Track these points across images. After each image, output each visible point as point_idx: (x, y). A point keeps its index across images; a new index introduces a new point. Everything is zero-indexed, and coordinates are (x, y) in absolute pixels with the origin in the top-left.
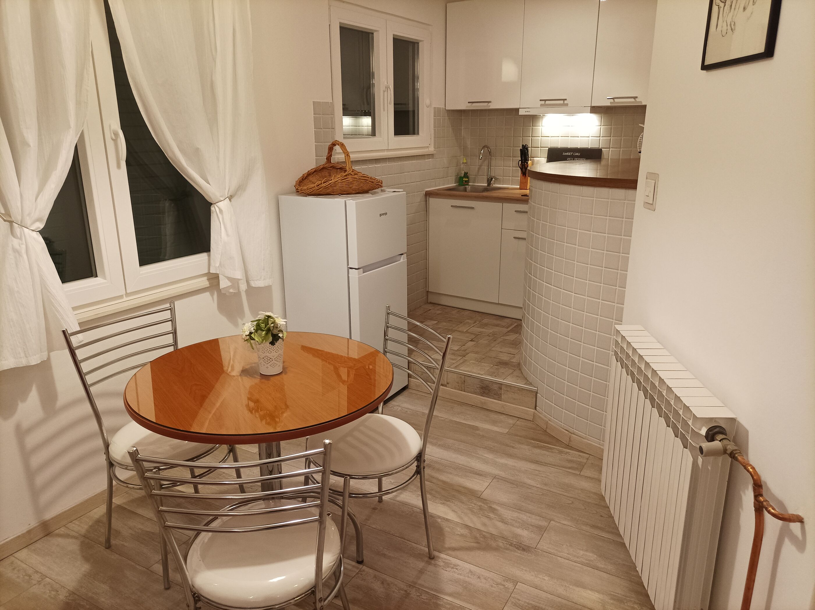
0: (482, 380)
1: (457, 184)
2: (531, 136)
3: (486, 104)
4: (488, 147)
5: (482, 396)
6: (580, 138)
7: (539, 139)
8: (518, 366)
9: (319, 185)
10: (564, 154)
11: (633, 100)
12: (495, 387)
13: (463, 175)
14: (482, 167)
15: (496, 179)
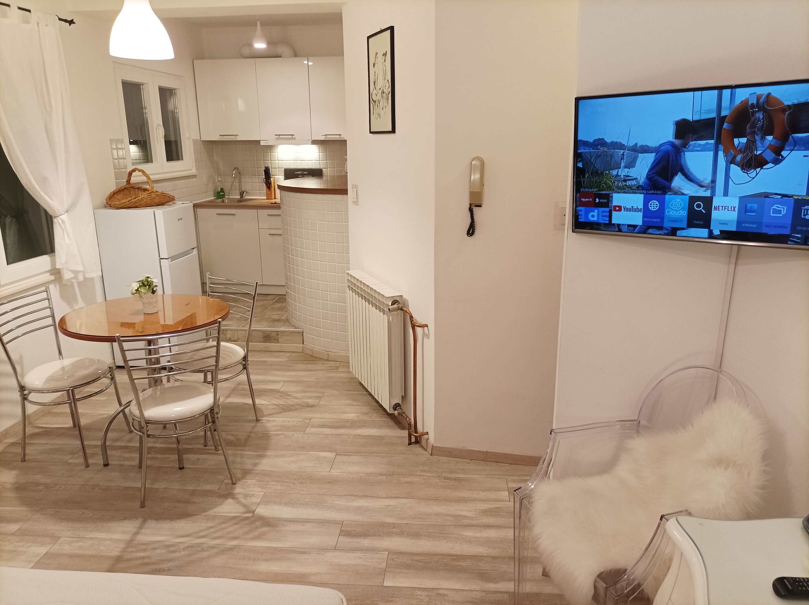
0: (264, 332)
1: (215, 197)
2: (270, 160)
3: (234, 137)
4: (238, 169)
5: (265, 343)
6: (306, 161)
7: (276, 162)
8: (287, 320)
9: (130, 201)
10: (296, 173)
11: (338, 136)
12: (274, 334)
13: (219, 190)
14: (234, 184)
15: (247, 192)
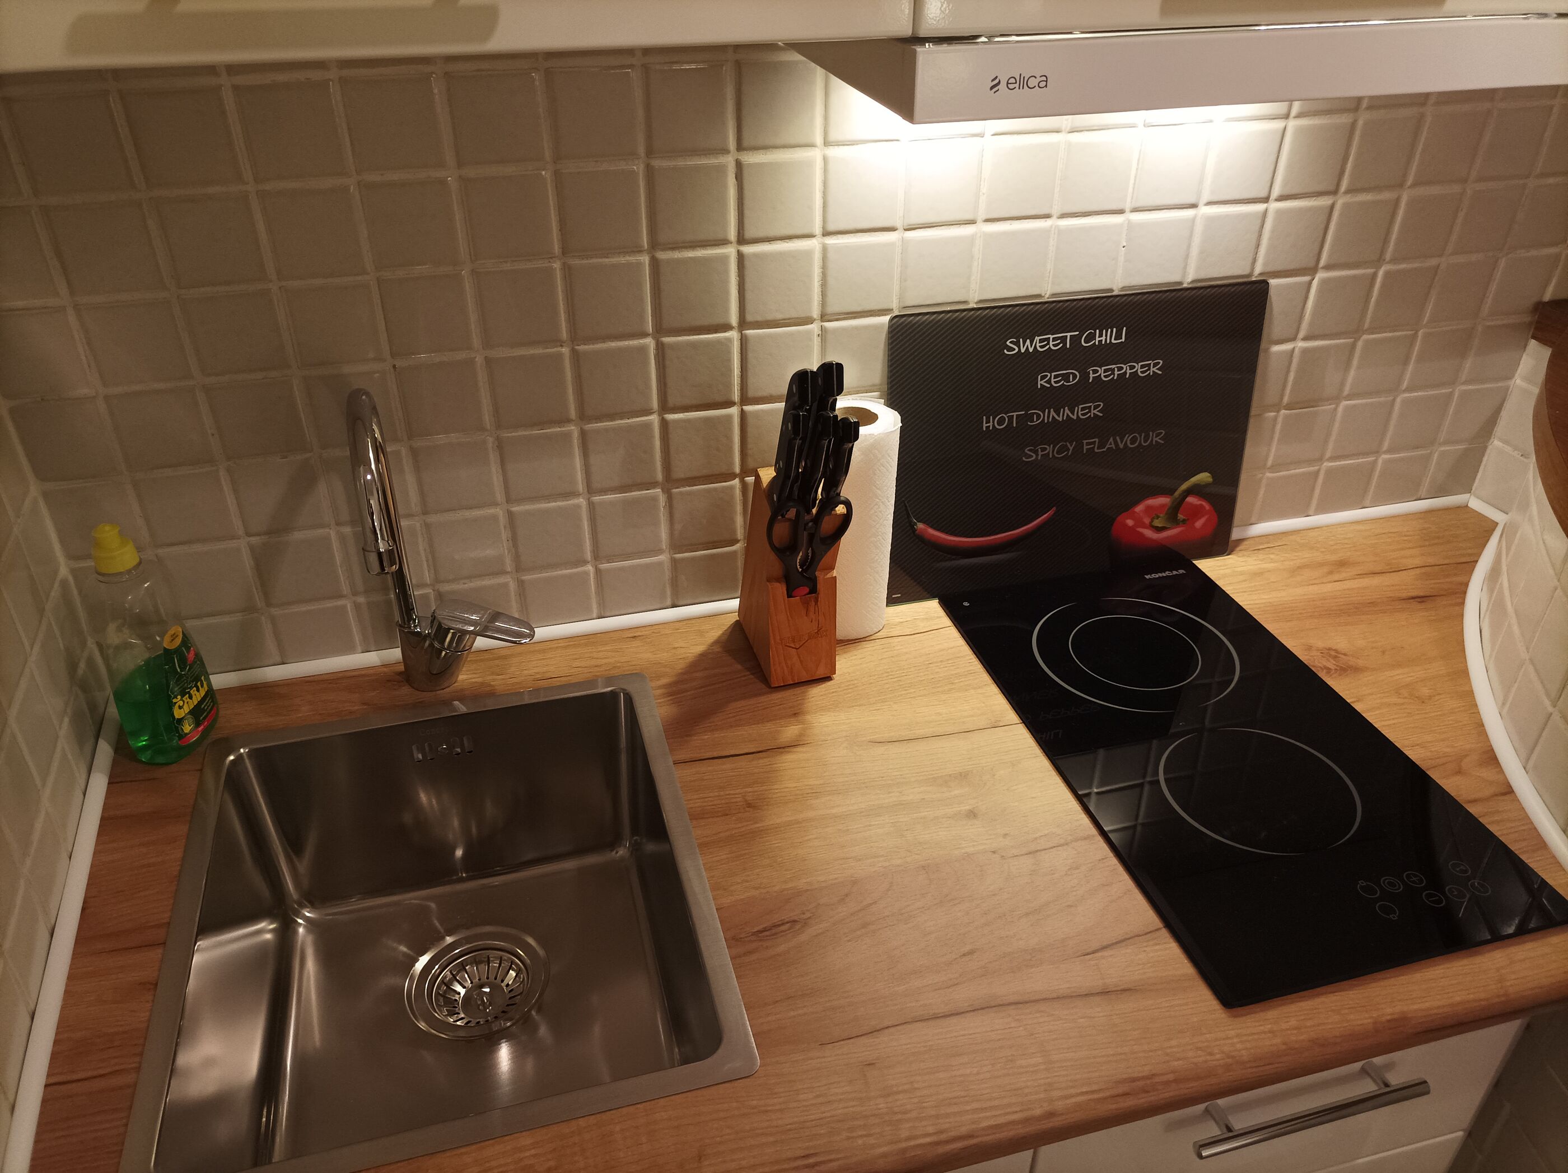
2: (732, 234)
7: (806, 253)
10: (1014, 347)
